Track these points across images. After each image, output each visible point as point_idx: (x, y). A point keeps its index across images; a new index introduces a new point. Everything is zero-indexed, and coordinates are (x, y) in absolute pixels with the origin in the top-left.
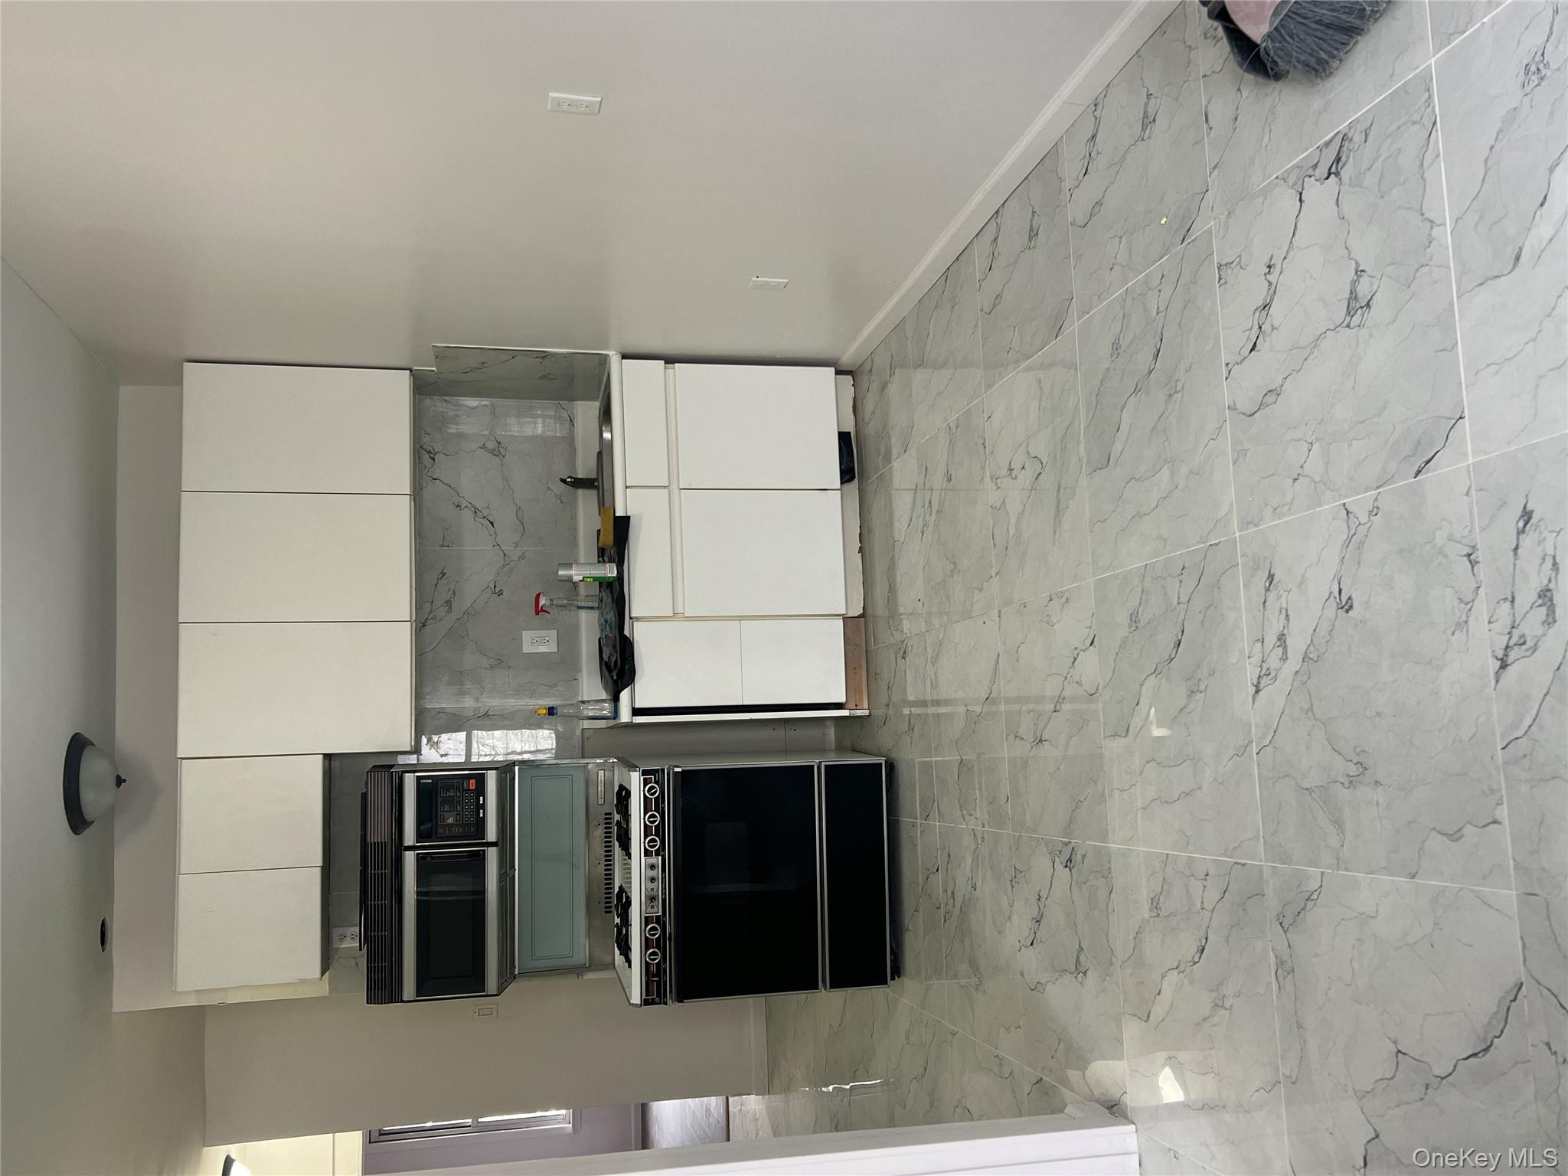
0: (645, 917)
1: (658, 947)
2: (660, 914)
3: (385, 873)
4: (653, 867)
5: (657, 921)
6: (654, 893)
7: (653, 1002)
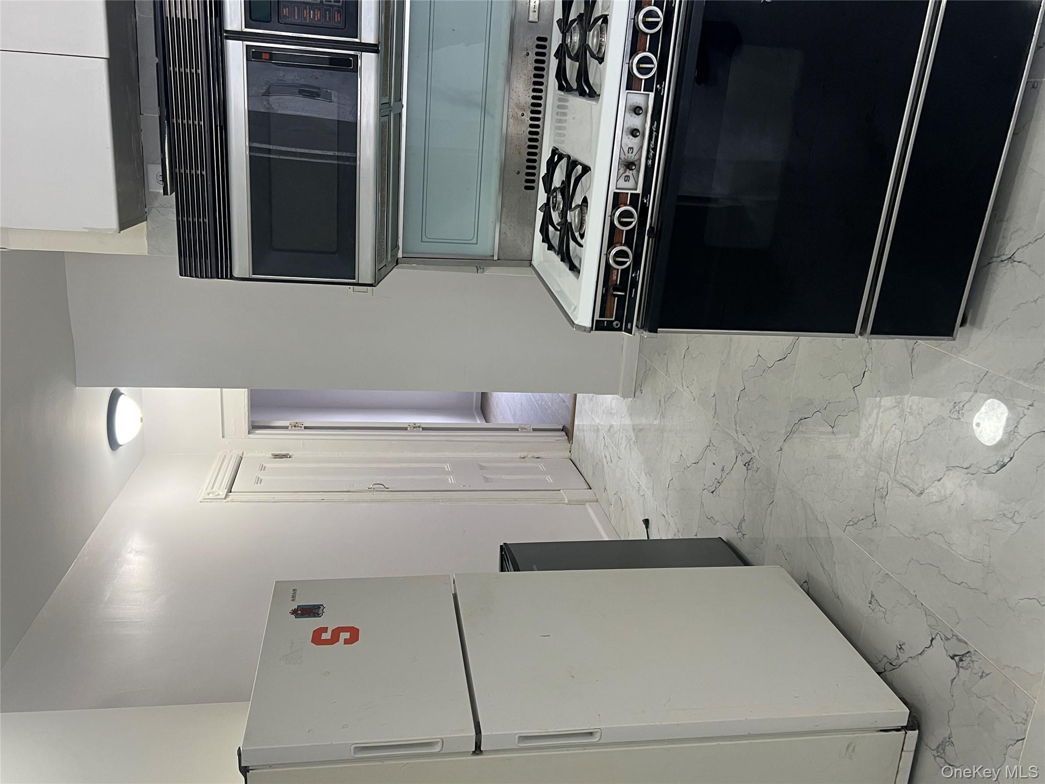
0: (615, 193)
1: (628, 243)
2: (639, 191)
3: (197, 74)
4: (637, 110)
5: (634, 203)
6: (632, 157)
7: (609, 327)
